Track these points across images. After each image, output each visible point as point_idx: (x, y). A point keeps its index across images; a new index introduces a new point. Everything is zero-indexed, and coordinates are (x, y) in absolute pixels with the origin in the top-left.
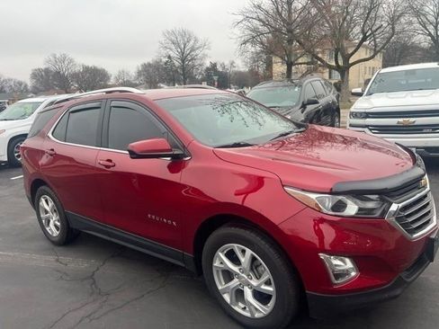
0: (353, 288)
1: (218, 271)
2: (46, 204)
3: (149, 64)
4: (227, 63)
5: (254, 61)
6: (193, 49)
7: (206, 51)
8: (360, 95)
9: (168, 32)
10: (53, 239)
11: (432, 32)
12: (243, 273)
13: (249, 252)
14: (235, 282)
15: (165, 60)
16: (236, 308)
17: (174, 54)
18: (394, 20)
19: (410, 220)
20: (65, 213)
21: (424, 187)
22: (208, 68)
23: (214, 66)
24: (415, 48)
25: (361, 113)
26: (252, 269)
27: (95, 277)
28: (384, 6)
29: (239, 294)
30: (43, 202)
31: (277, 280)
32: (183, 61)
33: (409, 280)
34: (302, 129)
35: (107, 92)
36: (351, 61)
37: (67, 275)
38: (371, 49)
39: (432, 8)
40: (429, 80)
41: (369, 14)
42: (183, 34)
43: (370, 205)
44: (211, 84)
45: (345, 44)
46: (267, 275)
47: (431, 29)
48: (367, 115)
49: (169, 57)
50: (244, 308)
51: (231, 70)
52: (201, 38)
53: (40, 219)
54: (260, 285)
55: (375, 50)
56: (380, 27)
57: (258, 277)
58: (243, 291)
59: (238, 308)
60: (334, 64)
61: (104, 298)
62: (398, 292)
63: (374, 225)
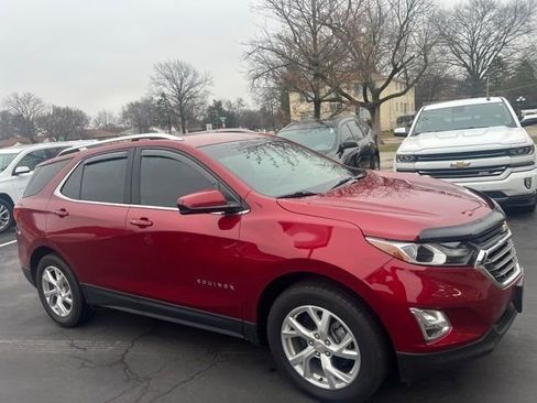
0: (447, 344)
1: (287, 340)
2: (53, 277)
3: (137, 104)
4: (234, 101)
5: (268, 99)
6: (192, 85)
7: (208, 88)
8: (405, 135)
9: (161, 66)
10: (62, 320)
11: (468, 62)
12: (319, 338)
13: (327, 314)
14: (309, 350)
15: (158, 98)
16: (311, 381)
17: (169, 91)
18: (426, 49)
19: (498, 267)
20: (80, 287)
21: (506, 231)
22: (210, 107)
23: (218, 104)
24: (449, 80)
25: (409, 156)
26: (330, 334)
27: (125, 361)
28: (415, 34)
29: (315, 364)
30: (48, 276)
31: (362, 342)
32: (180, 99)
33: (500, 333)
34: (360, 176)
35: (133, 140)
36: (382, 96)
37: (90, 361)
38: (401, 83)
39: (465, 34)
40: (477, 117)
41: (398, 44)
42: (180, 66)
43: (456, 253)
44: (217, 126)
45: (373, 77)
46: (349, 338)
47: (466, 59)
48: (417, 158)
49: (163, 95)
50: (321, 380)
51: (239, 110)
52: (201, 72)
53: (43, 297)
54: (341, 350)
55: (407, 84)
56: (411, 58)
57: (338, 341)
58: (320, 360)
59: (314, 380)
60: (362, 100)
61: (145, 384)
62: (492, 345)
63: (464, 274)
